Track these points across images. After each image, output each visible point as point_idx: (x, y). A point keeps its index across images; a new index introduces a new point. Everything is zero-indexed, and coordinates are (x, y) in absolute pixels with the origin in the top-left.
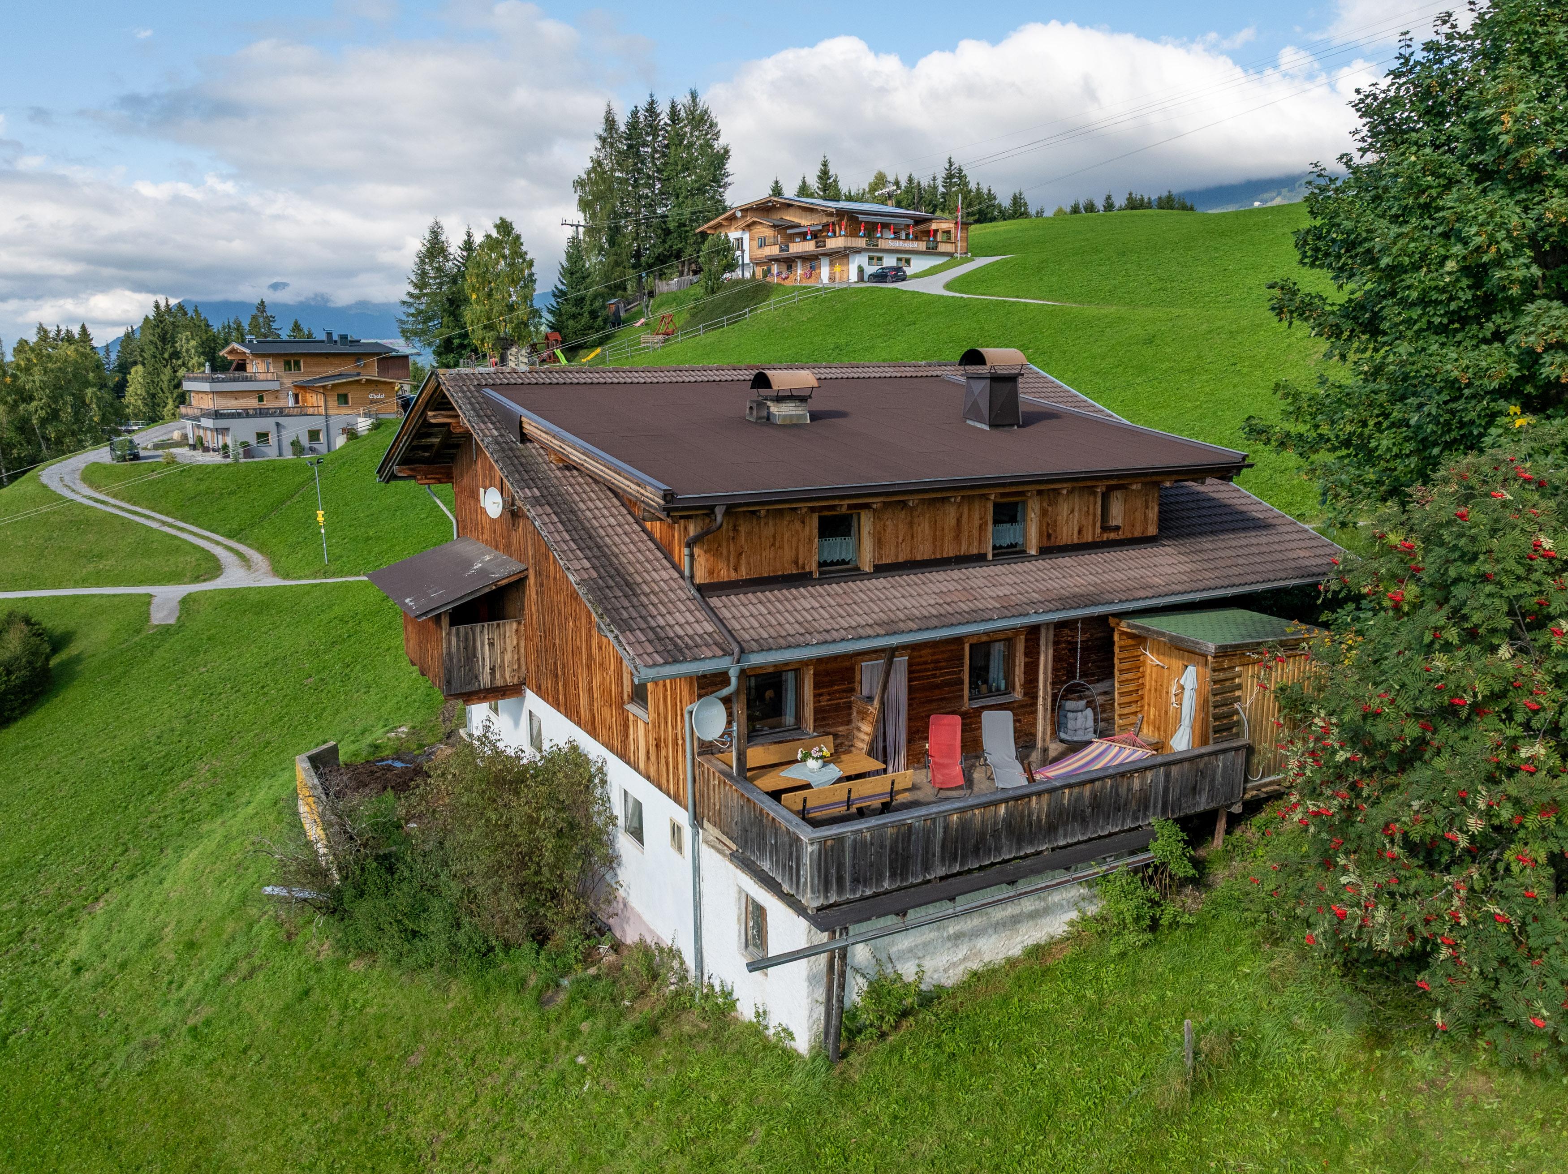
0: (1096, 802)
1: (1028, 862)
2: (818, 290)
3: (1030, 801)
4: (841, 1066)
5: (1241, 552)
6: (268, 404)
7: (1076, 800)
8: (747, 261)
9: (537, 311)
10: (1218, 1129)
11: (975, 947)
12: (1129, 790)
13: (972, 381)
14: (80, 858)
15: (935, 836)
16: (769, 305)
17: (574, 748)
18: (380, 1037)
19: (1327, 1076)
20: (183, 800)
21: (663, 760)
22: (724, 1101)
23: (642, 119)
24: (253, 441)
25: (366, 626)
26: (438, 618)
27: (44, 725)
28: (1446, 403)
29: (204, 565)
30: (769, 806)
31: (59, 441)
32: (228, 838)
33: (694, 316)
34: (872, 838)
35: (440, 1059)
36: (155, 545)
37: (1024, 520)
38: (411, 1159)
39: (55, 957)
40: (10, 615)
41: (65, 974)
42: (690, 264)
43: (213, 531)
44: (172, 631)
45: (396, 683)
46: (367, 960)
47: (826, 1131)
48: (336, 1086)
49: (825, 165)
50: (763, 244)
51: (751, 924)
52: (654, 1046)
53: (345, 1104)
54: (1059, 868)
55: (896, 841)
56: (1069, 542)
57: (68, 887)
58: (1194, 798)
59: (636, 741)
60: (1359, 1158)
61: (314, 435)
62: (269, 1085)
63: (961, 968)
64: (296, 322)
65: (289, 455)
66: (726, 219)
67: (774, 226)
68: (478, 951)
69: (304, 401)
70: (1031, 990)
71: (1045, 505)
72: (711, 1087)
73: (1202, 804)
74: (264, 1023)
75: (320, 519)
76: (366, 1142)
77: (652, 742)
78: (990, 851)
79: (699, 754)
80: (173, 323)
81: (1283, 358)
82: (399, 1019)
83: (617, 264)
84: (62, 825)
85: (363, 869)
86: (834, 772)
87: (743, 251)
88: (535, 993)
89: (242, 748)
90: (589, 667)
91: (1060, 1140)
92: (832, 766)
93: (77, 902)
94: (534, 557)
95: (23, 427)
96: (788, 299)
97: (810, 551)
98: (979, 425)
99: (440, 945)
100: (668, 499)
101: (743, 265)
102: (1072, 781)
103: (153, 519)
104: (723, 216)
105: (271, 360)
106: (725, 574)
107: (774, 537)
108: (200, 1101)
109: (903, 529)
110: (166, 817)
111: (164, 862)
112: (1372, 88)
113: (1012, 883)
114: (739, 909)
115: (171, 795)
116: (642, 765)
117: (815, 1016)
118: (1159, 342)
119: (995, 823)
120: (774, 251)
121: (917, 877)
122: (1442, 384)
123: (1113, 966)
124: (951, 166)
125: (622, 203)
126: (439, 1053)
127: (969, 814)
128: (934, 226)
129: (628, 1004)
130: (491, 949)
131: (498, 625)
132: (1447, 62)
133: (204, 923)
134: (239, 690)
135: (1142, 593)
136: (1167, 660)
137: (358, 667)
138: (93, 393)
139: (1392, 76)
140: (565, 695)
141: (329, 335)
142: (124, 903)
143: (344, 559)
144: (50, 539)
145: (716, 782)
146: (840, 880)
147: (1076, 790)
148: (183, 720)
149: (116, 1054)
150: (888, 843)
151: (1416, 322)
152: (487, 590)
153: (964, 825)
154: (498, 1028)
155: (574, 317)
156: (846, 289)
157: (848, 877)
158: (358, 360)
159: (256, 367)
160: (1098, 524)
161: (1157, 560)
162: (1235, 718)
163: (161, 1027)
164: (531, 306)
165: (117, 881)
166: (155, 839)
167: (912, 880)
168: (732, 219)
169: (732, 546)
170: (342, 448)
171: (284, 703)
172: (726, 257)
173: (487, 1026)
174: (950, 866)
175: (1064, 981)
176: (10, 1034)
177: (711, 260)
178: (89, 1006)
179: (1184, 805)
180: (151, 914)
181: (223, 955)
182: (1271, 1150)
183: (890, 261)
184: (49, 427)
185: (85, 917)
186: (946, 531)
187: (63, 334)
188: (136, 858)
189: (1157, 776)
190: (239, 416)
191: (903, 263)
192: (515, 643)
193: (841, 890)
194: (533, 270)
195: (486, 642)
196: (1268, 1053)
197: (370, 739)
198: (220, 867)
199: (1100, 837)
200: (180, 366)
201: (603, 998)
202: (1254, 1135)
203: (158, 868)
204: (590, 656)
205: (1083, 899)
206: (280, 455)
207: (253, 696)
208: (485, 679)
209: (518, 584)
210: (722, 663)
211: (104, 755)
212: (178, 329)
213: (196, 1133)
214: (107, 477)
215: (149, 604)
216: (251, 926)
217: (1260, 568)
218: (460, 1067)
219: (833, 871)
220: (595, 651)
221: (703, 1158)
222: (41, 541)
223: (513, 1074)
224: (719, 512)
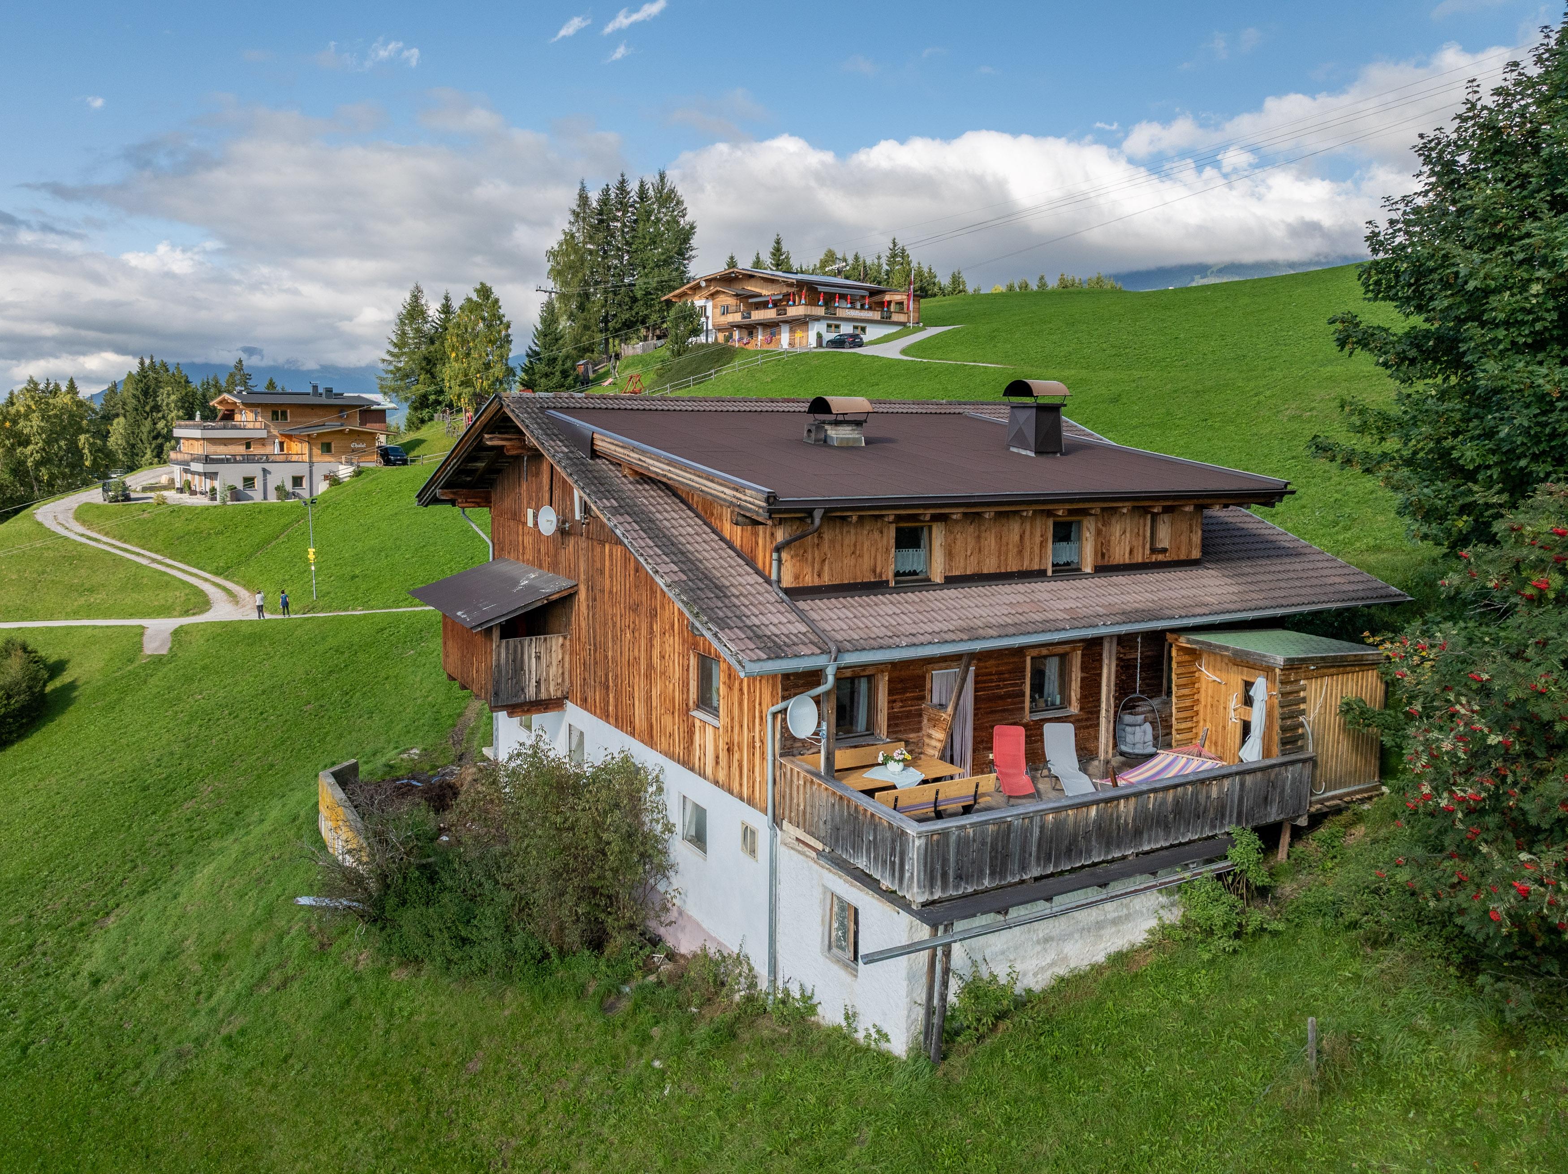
0: (1178, 808)
1: (1114, 866)
2: (780, 354)
3: (1118, 804)
4: (943, 1067)
5: (1280, 576)
6: (255, 450)
7: (1160, 805)
8: (710, 327)
9: (512, 369)
10: (1353, 1131)
11: (1062, 952)
12: (1208, 797)
13: (1015, 410)
14: (88, 874)
15: (1031, 835)
16: (734, 367)
17: (626, 759)
18: (433, 1044)
19: (1460, 1076)
20: (188, 820)
21: (736, 764)
22: (824, 1102)
23: (613, 196)
24: (240, 486)
25: (361, 656)
26: (489, 631)
27: (40, 748)
28: (1535, 416)
29: (193, 600)
30: (864, 802)
31: (50, 484)
32: (246, 854)
33: (661, 376)
34: (974, 835)
35: (502, 1066)
36: (145, 581)
37: (1079, 538)
38: (481, 1165)
39: (69, 970)
40: (8, 642)
41: (83, 985)
42: (654, 330)
43: (201, 569)
44: (165, 660)
45: (401, 709)
46: (412, 968)
47: (938, 1132)
48: (390, 1094)
49: (778, 242)
50: (726, 311)
51: (835, 925)
52: (734, 1050)
53: (402, 1112)
54: (1145, 873)
55: (997, 839)
56: (1121, 562)
57: (77, 902)
58: (1266, 808)
59: (703, 748)
60: (1512, 1158)
61: (297, 481)
62: (315, 1093)
63: (1049, 973)
64: (271, 380)
65: (273, 499)
66: (691, 288)
67: (737, 295)
68: (533, 958)
69: (289, 449)
70: (1124, 995)
71: (1100, 525)
72: (806, 1089)
73: (1273, 815)
74: (305, 1032)
75: (311, 556)
76: (429, 1150)
77: (722, 745)
78: (1081, 853)
79: (781, 755)
80: (156, 379)
81: (1254, 414)
82: (452, 1026)
83: (586, 328)
84: (65, 843)
85: (405, 878)
86: (915, 775)
87: (707, 318)
88: (597, 999)
89: (245, 770)
90: (648, 676)
91: (1187, 1141)
92: (911, 769)
93: (86, 917)
94: (587, 572)
95: (19, 470)
96: (751, 362)
97: (887, 560)
98: (1024, 452)
99: (496, 950)
100: (772, 500)
101: (707, 330)
102: (1158, 785)
103: (143, 556)
104: (688, 286)
105: (259, 410)
106: (809, 580)
107: (855, 545)
108: (241, 1110)
109: (971, 542)
110: (173, 835)
111: (175, 878)
112: (1438, 132)
113: (1103, 885)
114: (824, 910)
115: (175, 815)
116: (709, 771)
117: (913, 1017)
118: (1125, 401)
119: (1087, 825)
120: (737, 318)
121: (1014, 875)
122: (1530, 399)
123: (1204, 972)
124: (895, 246)
125: (592, 273)
126: (499, 1060)
127: (1064, 814)
128: (887, 298)
129: (694, 1010)
130: (547, 956)
131: (545, 639)
132: (1515, 106)
133: (228, 937)
134: (237, 716)
135: (1198, 610)
136: (1224, 676)
137: (358, 694)
138: (87, 439)
139: (1458, 121)
140: (616, 706)
141: (315, 387)
142: (137, 917)
143: (332, 595)
144: (43, 573)
145: (801, 782)
146: (945, 875)
147: (1160, 795)
148: (183, 745)
149: (147, 1064)
150: (989, 840)
151: (1500, 341)
152: (539, 604)
153: (1059, 825)
154: (560, 1034)
155: (546, 375)
156: (807, 353)
157: (951, 873)
158: (341, 411)
159: (245, 417)
160: (1148, 546)
161: (1205, 581)
162: (1300, 731)
163: (193, 1036)
164: (506, 364)
165: (127, 896)
166: (164, 856)
167: (1010, 879)
168: (697, 288)
169: (816, 552)
170: (324, 493)
171: (285, 728)
172: (692, 322)
173: (548, 1032)
174: (1044, 867)
175: (1156, 986)
176: (29, 1044)
177: (677, 326)
178: (111, 1017)
179: (1257, 816)
180: (170, 926)
181: (254, 965)
182: (1414, 1151)
183: (847, 329)
184: (43, 470)
185: (96, 932)
186: (1011, 546)
187: (51, 387)
188: (146, 875)
189: (1233, 785)
190: (228, 461)
191: (858, 332)
192: (560, 657)
193: (944, 888)
194: (510, 331)
195: (533, 655)
196: (1390, 1055)
197: (384, 760)
198: (239, 882)
199: (1180, 844)
200: (160, 419)
201: (669, 1005)
202: (1392, 1136)
203: (169, 884)
204: (650, 666)
205: (1163, 907)
206: (265, 498)
207: (252, 722)
208: (531, 692)
209: (566, 600)
210: (819, 661)
211: (104, 777)
212: (162, 384)
213: (239, 1142)
214: (99, 517)
215: (142, 634)
216: (281, 938)
217: (1303, 591)
218: (525, 1073)
219: (938, 867)
220: (656, 660)
221: (811, 1158)
222: (35, 575)
223: (582, 1081)
224: (818, 515)
